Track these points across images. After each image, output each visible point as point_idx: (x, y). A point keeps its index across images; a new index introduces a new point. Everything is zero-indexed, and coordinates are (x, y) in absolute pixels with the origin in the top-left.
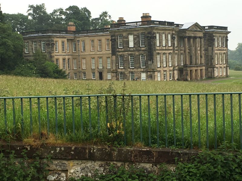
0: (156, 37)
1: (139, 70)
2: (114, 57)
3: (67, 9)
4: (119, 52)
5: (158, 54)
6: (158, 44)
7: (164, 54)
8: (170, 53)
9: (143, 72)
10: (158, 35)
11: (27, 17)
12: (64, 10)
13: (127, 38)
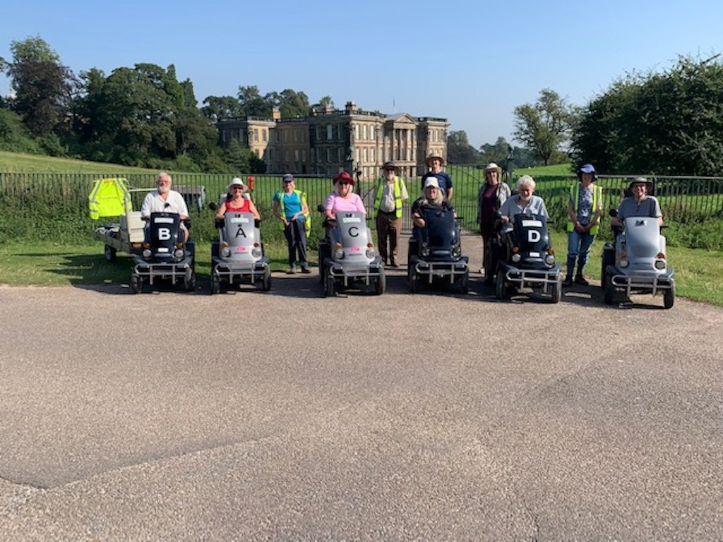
0: (355, 128)
1: (337, 164)
2: (312, 150)
3: (281, 93)
4: (318, 144)
5: (358, 147)
6: (357, 137)
7: (365, 148)
8: (372, 148)
9: (341, 166)
10: (357, 127)
11: (237, 101)
12: (279, 94)
13: (326, 128)
